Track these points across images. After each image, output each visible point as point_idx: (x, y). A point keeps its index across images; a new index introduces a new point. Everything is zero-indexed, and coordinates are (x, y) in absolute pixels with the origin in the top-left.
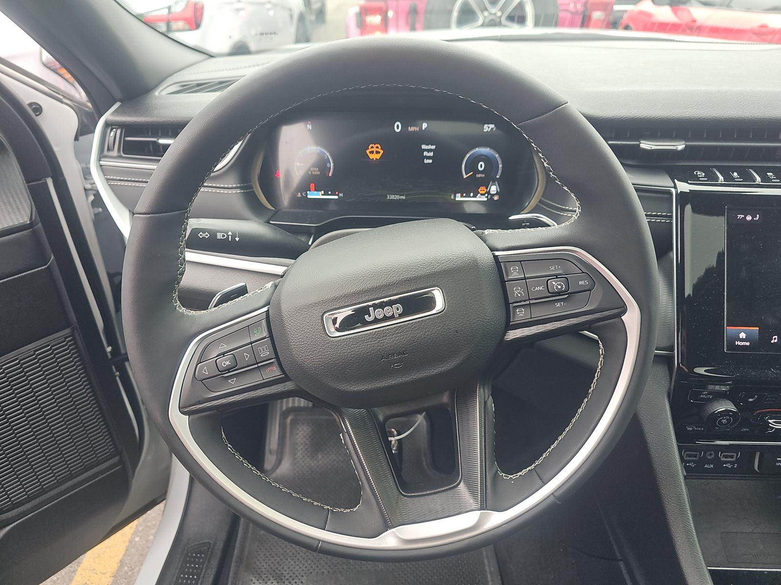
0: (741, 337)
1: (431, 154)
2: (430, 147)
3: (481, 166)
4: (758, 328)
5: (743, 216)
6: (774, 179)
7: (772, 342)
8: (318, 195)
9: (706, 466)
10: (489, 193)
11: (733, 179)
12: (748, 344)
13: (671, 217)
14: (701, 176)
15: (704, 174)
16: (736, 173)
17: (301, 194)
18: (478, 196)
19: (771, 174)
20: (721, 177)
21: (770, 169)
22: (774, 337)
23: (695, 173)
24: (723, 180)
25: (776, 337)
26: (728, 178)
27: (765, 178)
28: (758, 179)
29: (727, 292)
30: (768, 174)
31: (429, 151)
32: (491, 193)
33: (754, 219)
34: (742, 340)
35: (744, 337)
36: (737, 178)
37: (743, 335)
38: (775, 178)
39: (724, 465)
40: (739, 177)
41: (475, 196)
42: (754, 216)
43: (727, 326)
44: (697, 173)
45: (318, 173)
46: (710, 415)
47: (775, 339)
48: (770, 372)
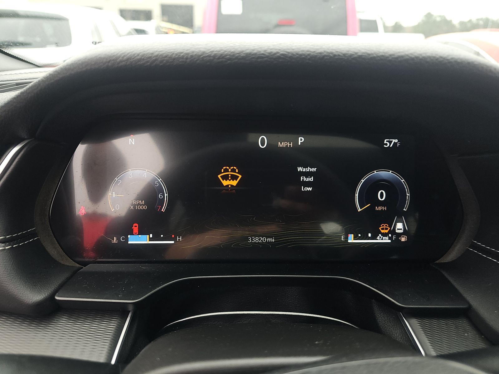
1: (311, 179)
2: (309, 169)
3: (382, 195)
8: (143, 240)
10: (393, 232)
17: (118, 239)
18: (378, 238)
31: (307, 174)
32: (397, 231)
41: (374, 237)
45: (145, 207)
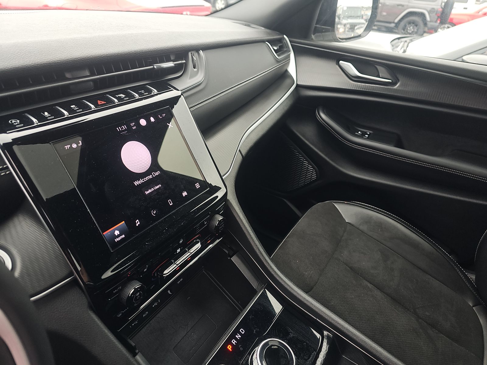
0: (117, 235)
4: (124, 222)
5: (69, 146)
6: (77, 110)
7: (137, 225)
9: (144, 316)
11: (46, 119)
12: (123, 236)
13: (7, 168)
14: (16, 124)
15: (18, 121)
16: (47, 113)
19: (74, 106)
20: (35, 120)
21: (73, 102)
22: (136, 222)
23: (10, 122)
24: (38, 122)
25: (138, 220)
26: (41, 118)
27: (70, 111)
28: (66, 113)
29: (89, 209)
30: (72, 106)
33: (79, 145)
34: (119, 236)
35: (119, 233)
36: (49, 117)
37: (117, 233)
38: (78, 108)
39: (153, 306)
40: (50, 115)
42: (77, 143)
43: (103, 232)
44: (11, 122)
46: (127, 300)
47: (138, 222)
48: (146, 246)
